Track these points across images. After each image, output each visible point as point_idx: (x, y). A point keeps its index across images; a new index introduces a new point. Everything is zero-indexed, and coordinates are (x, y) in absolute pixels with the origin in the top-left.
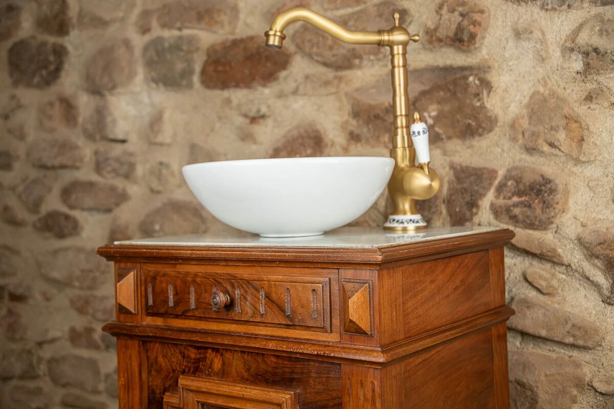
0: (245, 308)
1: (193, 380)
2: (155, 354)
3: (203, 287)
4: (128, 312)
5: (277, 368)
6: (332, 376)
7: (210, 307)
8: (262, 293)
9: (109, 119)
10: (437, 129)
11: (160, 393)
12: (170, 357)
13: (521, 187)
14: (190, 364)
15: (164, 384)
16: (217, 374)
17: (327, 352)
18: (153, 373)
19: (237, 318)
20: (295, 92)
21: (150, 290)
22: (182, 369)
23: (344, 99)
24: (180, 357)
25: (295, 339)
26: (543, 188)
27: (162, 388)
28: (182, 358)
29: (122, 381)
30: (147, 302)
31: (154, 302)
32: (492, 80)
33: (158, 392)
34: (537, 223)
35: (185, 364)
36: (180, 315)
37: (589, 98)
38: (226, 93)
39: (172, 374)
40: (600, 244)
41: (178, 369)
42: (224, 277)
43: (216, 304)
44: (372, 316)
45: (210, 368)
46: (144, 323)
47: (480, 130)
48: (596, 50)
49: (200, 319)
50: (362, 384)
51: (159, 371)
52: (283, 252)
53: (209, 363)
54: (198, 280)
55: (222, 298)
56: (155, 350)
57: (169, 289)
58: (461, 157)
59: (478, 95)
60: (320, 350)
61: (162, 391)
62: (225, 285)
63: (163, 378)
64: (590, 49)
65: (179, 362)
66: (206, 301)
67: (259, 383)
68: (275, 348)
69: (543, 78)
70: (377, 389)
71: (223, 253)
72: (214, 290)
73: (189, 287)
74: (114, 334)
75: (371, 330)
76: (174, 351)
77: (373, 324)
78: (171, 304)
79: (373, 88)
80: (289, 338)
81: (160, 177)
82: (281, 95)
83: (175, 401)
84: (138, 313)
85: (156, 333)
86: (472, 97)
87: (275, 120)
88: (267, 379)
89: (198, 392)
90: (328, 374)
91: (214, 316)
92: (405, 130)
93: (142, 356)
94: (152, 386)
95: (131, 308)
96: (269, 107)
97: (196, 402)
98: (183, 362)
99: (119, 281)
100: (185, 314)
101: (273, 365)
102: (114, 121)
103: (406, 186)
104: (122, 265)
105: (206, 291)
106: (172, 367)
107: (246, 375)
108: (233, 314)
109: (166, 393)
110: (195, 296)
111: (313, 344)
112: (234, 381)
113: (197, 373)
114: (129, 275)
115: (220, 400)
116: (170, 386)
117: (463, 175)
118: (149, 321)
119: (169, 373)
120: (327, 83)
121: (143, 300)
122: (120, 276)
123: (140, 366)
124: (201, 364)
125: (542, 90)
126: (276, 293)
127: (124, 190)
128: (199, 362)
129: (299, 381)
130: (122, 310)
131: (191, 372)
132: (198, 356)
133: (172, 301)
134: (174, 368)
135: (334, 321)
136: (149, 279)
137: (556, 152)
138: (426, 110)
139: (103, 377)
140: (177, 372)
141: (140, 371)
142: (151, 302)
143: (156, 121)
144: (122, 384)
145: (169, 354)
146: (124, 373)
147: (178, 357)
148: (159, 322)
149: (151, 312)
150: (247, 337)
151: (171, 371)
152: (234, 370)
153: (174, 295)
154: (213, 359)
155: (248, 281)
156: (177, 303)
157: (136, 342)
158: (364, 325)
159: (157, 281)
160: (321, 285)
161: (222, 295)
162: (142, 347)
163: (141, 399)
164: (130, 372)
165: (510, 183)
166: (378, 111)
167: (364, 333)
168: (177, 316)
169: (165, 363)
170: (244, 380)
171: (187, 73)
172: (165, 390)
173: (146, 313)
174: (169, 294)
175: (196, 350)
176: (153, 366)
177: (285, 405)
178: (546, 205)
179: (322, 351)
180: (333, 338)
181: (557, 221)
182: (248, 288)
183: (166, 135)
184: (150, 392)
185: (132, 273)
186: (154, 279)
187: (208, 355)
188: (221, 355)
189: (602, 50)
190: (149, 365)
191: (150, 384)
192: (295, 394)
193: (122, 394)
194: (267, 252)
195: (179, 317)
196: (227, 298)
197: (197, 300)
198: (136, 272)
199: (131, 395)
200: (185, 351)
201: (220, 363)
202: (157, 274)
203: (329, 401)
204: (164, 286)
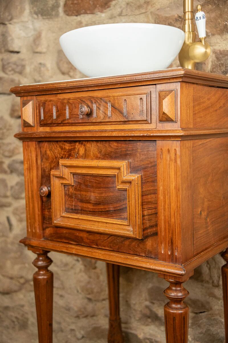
0: (98, 114)
1: (68, 161)
2: (45, 149)
3: (73, 105)
4: (29, 125)
5: (117, 149)
6: (150, 150)
7: (78, 116)
8: (109, 105)
9: (9, 39)
11: (48, 171)
12: (54, 150)
14: (66, 153)
15: (51, 166)
16: (82, 157)
17: (148, 134)
18: (44, 160)
19: (94, 121)
20: (120, 15)
21: (42, 111)
22: (61, 156)
23: (150, 16)
25: (129, 129)
27: (49, 168)
28: (61, 150)
29: (26, 166)
30: (40, 118)
31: (44, 117)
35: (63, 153)
36: (60, 124)
38: (79, 18)
39: (55, 160)
41: (59, 156)
42: (86, 98)
43: (82, 112)
44: (176, 110)
45: (78, 154)
46: (39, 131)
49: (72, 124)
50: (169, 151)
51: (47, 159)
53: (77, 151)
54: (71, 101)
55: (85, 109)
56: (45, 147)
57: (53, 109)
58: (220, 46)
60: (144, 133)
61: (49, 170)
62: (87, 103)
63: (50, 163)
65: (59, 152)
66: (75, 113)
67: (106, 159)
68: (117, 135)
70: (178, 153)
71: (86, 82)
73: (65, 106)
74: (20, 139)
75: (175, 119)
76: (56, 146)
77: (176, 115)
78: (55, 117)
79: (168, 7)
80: (125, 129)
81: (40, 72)
82: (112, 17)
83: (57, 173)
84: (35, 125)
85: (46, 135)
88: (111, 156)
89: (71, 166)
90: (148, 149)
91: (80, 122)
92: (190, 21)
93: (38, 150)
94: (43, 168)
97: (70, 174)
98: (62, 152)
99: (23, 107)
100: (63, 122)
101: (115, 147)
103: (191, 54)
104: (25, 98)
105: (76, 107)
106: (55, 155)
107: (99, 155)
108: (92, 119)
109: (52, 170)
110: (69, 111)
112: (92, 159)
113: (70, 157)
114: (29, 103)
115: (84, 171)
116: (54, 166)
117: (221, 56)
118: (41, 129)
119: (54, 159)
120: (140, 7)
121: (38, 117)
122: (24, 104)
123: (37, 156)
124: (72, 152)
126: (118, 103)
127: (19, 81)
128: (71, 151)
129: (130, 155)
130: (26, 124)
131: (66, 157)
132: (70, 148)
133: (55, 116)
134: (56, 156)
135: (153, 116)
136: (41, 105)
139: (9, 188)
140: (58, 158)
141: (37, 159)
142: (42, 118)
143: (37, 38)
144: (26, 168)
145: (53, 148)
146: (27, 162)
147: (58, 150)
148: (47, 129)
149: (43, 124)
150: (100, 132)
151: (54, 158)
152: (92, 153)
153: (56, 112)
154: (79, 148)
155: (101, 99)
156: (58, 117)
157: (34, 143)
158: (171, 116)
159: (46, 105)
160: (145, 95)
161: (86, 107)
162: (37, 145)
163: (37, 175)
164: (30, 160)
167: (171, 120)
168: (58, 125)
169: (51, 153)
170: (97, 158)
171: (56, 7)
172: (51, 169)
173: (40, 125)
174: (54, 112)
175: (69, 144)
176: (44, 156)
177: (123, 167)
179: (146, 133)
180: (152, 126)
182: (101, 102)
183: (42, 48)
184: (43, 171)
185: (31, 102)
186: (44, 104)
187: (76, 146)
188: (84, 145)
190: (42, 156)
191: (42, 167)
192: (128, 162)
193: (26, 173)
194: (113, 78)
195: (60, 125)
196: (88, 109)
197: (70, 113)
198: (33, 101)
199: (31, 173)
200: (63, 146)
201: (84, 150)
202: (46, 101)
203: (148, 164)
204: (50, 107)
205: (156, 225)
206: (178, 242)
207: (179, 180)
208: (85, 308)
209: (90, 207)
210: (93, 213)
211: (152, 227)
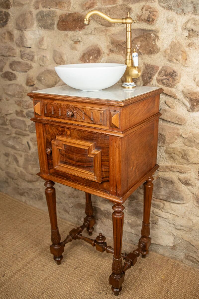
0: (78, 117)
1: (61, 137)
2: (48, 128)
3: (63, 109)
4: (38, 115)
6: (106, 139)
7: (66, 116)
8: (83, 112)
9: (25, 40)
10: (140, 51)
13: (166, 73)
15: (51, 137)
16: (68, 136)
17: (105, 132)
19: (75, 120)
20: (91, 33)
21: (45, 108)
23: (108, 37)
24: (56, 130)
25: (94, 127)
26: (173, 74)
31: (47, 112)
32: (159, 36)
33: (49, 139)
34: (170, 85)
35: (58, 132)
37: (189, 45)
38: (66, 32)
40: (189, 94)
41: (56, 133)
42: (70, 106)
43: (68, 115)
44: (120, 122)
45: (66, 134)
46: (44, 119)
47: (154, 52)
48: (192, 30)
49: (62, 119)
50: (115, 142)
51: (49, 133)
52: (90, 100)
53: (66, 132)
54: (62, 106)
55: (70, 113)
57: (52, 108)
58: (147, 61)
59: (154, 40)
62: (71, 109)
64: (191, 29)
66: (64, 113)
67: (82, 140)
68: (88, 130)
69: (175, 37)
70: (120, 144)
72: (67, 110)
73: (59, 109)
74: (34, 121)
75: (119, 127)
76: (54, 128)
77: (120, 125)
78: (53, 113)
79: (118, 34)
81: (43, 61)
82: (86, 34)
83: (55, 143)
84: (42, 115)
85: (48, 122)
86: (152, 41)
87: (84, 43)
88: (85, 139)
89: (63, 141)
91: (67, 119)
92: (130, 54)
93: (44, 128)
95: (40, 114)
96: (81, 38)
97: (62, 144)
99: (35, 105)
100: (58, 117)
101: (87, 134)
102: (27, 40)
103: (130, 73)
104: (36, 99)
106: (54, 132)
107: (78, 137)
108: (74, 118)
111: (100, 130)
112: (74, 138)
113: (62, 135)
114: (38, 103)
115: (70, 144)
116: (53, 138)
117: (148, 67)
118: (45, 118)
120: (102, 31)
121: (43, 111)
122: (35, 103)
123: (43, 132)
124: (63, 132)
125: (175, 41)
126: (88, 113)
127: (31, 65)
129: (95, 140)
130: (36, 114)
131: (60, 135)
132: (62, 130)
135: (107, 123)
136: (45, 105)
137: (178, 62)
138: (136, 44)
139: (27, 126)
142: (46, 112)
143: (41, 41)
145: (52, 129)
148: (49, 118)
149: (46, 115)
150: (79, 126)
151: (53, 134)
152: (74, 135)
153: (54, 111)
155: (79, 108)
156: (55, 113)
157: (42, 124)
158: (117, 125)
160: (103, 111)
161: (70, 112)
162: (44, 126)
163: (44, 141)
164: (40, 133)
165: (163, 72)
166: (120, 43)
167: (117, 127)
168: (55, 117)
169: (51, 131)
170: (77, 138)
171: (52, 24)
172: (52, 139)
173: (44, 115)
174: (52, 110)
175: (61, 128)
177: (91, 147)
178: (174, 80)
179: (103, 132)
180: (107, 128)
181: (177, 85)
182: (79, 110)
183: (45, 46)
184: (47, 139)
186: (47, 105)
187: (65, 130)
188: (70, 130)
189: (194, 30)
190: (46, 131)
191: (47, 137)
192: (94, 144)
193: (38, 139)
194: (85, 99)
196: (72, 113)
197: (62, 113)
198: (40, 102)
199: (41, 140)
200: (58, 128)
201: (69, 133)
202: (48, 103)
203: (105, 146)
204: (50, 107)
205: (109, 177)
206: (120, 187)
207: (121, 157)
208: (73, 193)
209: (74, 162)
210: (75, 166)
211: (106, 177)
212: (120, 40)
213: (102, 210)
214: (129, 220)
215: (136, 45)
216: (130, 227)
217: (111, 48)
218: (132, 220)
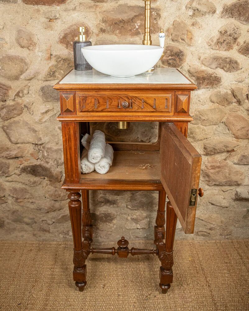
0: (134, 107)
3: (113, 100)
7: (117, 107)
8: (143, 101)
10: (139, 30)
13: (172, 53)
19: (129, 110)
20: (75, 9)
23: (98, 14)
26: (180, 54)
32: (160, 13)
34: (177, 66)
36: (100, 111)
37: (193, 25)
38: (36, 7)
40: (195, 72)
42: (122, 95)
44: (188, 106)
47: (155, 32)
48: (197, 9)
49: (110, 112)
54: (111, 97)
59: (156, 19)
62: (124, 99)
64: (196, 9)
66: (114, 105)
69: (179, 16)
70: (187, 129)
73: (106, 100)
78: (96, 107)
79: (112, 11)
82: (66, 10)
86: (153, 19)
91: (118, 110)
92: (148, 34)
95: (72, 110)
100: (103, 110)
105: (115, 101)
111: (164, 117)
114: (71, 97)
118: (80, 114)
120: (90, 7)
121: (77, 106)
125: (178, 20)
135: (172, 108)
136: (83, 98)
137: (184, 42)
138: (136, 22)
142: (84, 107)
149: (84, 111)
153: (97, 104)
155: (136, 97)
156: (99, 107)
158: (186, 109)
159: (87, 98)
160: (169, 97)
162: (76, 125)
165: (168, 52)
166: (116, 21)
167: (185, 112)
168: (98, 112)
173: (80, 111)
178: (181, 60)
180: (171, 114)
181: (182, 65)
182: (136, 99)
189: (199, 9)
197: (110, 105)
198: (74, 95)
208: (53, 206)
212: (116, 18)
213: (97, 215)
214: (133, 216)
215: (136, 24)
216: (135, 223)
217: (102, 27)
218: (137, 214)
